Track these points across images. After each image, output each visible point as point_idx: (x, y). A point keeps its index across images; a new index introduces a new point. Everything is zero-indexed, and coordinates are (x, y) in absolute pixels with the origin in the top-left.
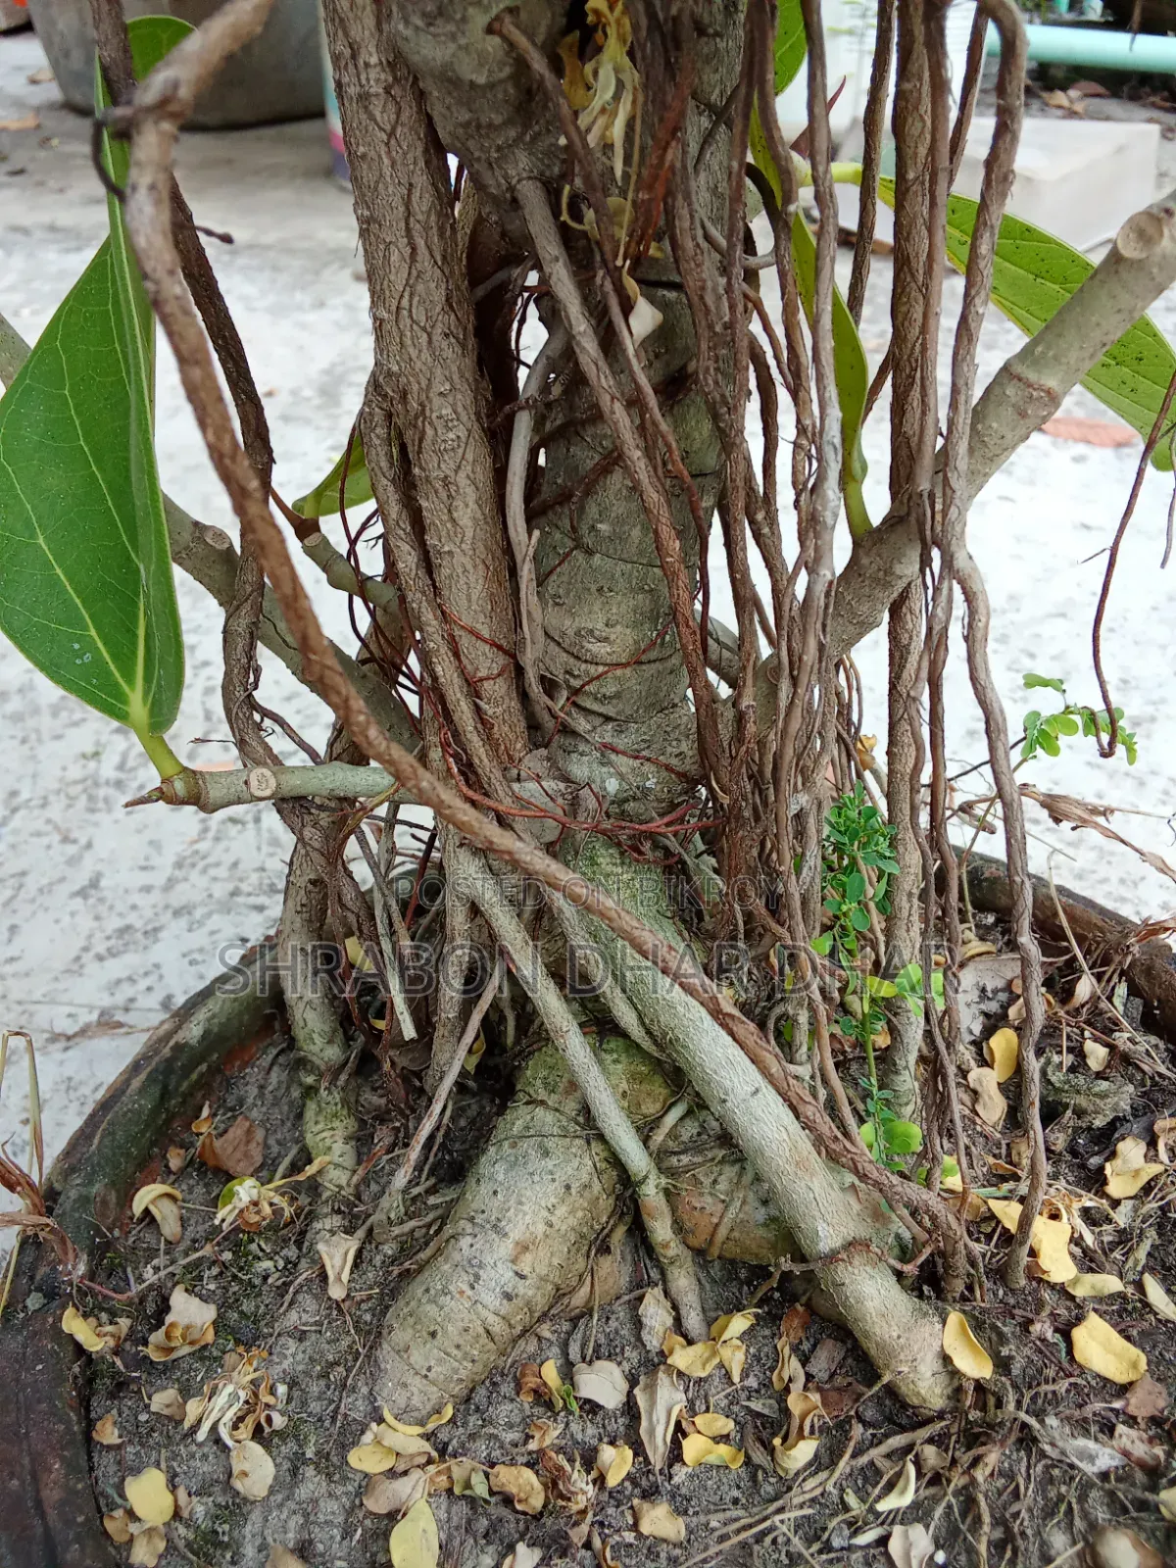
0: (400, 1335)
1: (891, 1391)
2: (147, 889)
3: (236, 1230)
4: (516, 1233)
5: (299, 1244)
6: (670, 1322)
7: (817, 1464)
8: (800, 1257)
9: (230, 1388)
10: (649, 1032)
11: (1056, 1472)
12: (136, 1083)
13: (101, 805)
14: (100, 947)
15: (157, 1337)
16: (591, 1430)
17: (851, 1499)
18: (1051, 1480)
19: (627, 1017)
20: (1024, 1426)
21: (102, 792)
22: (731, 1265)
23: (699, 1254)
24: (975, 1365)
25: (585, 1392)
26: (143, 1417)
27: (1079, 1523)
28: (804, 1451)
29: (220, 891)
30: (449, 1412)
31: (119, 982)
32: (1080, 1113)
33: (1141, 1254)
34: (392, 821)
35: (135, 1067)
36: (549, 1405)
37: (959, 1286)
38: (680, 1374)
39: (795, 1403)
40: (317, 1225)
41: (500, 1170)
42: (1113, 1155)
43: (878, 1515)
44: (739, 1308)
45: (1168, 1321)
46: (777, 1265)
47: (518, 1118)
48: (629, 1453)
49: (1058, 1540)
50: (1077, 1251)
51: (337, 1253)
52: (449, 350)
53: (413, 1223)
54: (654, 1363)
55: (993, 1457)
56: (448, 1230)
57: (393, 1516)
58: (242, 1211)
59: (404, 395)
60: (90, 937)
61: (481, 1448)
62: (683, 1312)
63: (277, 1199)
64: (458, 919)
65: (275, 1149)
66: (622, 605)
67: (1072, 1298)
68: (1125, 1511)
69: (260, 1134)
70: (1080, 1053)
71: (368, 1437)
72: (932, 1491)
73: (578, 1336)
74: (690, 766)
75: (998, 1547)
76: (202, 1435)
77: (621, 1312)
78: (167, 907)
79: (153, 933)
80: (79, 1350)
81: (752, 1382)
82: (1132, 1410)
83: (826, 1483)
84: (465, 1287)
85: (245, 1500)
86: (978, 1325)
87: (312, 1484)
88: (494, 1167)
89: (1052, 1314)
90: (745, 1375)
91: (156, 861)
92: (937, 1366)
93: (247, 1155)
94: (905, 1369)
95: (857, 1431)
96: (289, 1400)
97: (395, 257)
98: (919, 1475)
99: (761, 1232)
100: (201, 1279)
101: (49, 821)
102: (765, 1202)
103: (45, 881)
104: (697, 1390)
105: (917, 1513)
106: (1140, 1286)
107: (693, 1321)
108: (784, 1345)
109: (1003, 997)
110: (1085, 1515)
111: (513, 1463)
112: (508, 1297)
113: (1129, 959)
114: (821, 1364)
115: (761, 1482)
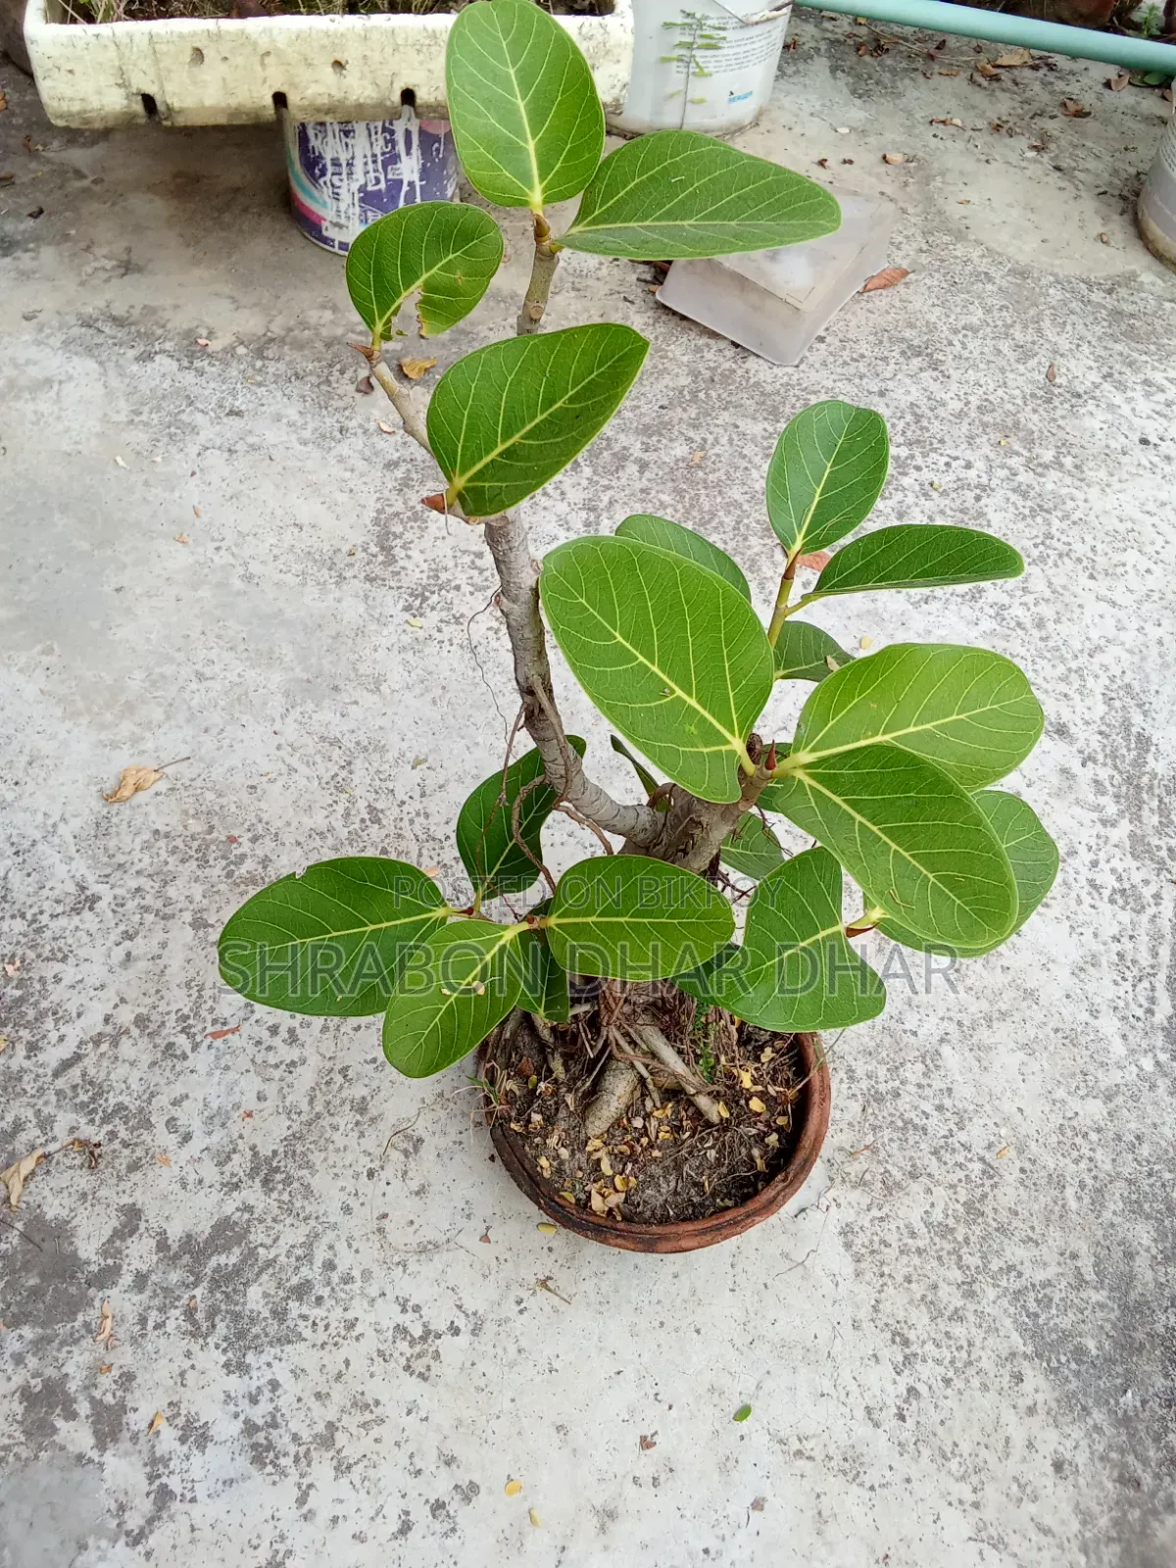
0: (590, 1118)
1: (706, 1120)
4: (618, 1094)
5: (557, 1096)
6: (652, 1105)
7: (691, 1136)
16: (637, 1134)
17: (698, 1144)
20: (736, 1126)
23: (660, 1088)
25: (635, 1125)
26: (536, 1145)
28: (687, 1134)
30: (605, 1135)
32: (756, 1040)
36: (627, 1130)
37: (722, 1094)
38: (656, 1118)
39: (684, 1123)
40: (561, 1091)
41: (611, 1078)
42: (763, 1051)
43: (704, 1147)
44: (670, 1101)
45: (772, 1095)
47: (613, 1064)
48: (647, 1139)
49: (743, 1150)
50: (752, 1080)
51: (569, 1098)
54: (647, 1116)
55: (729, 1133)
56: (599, 1093)
57: (599, 1160)
58: (544, 1092)
61: (614, 1142)
62: (656, 1103)
65: (536, 1064)
67: (750, 1093)
68: (758, 1143)
69: (530, 1060)
71: (589, 1144)
72: (716, 1142)
73: (632, 1114)
75: (730, 1152)
76: (551, 1147)
77: (641, 1105)
81: (674, 1118)
83: (693, 1140)
84: (607, 1107)
85: (564, 1160)
86: (726, 1104)
87: (578, 1155)
88: (609, 1077)
89: (745, 1097)
90: (672, 1117)
92: (717, 1114)
93: (530, 1068)
94: (709, 1115)
95: (699, 1129)
96: (568, 1137)
98: (713, 1138)
104: (660, 1122)
105: (713, 1147)
107: (658, 1104)
108: (680, 1109)
111: (621, 1145)
112: (617, 1108)
114: (690, 1114)
115: (677, 1143)
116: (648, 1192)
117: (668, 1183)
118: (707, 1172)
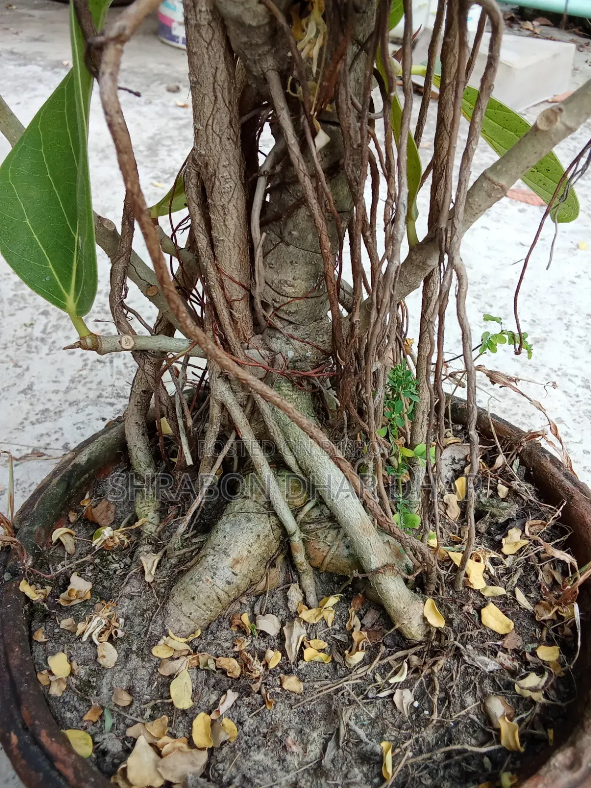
0: (178, 599)
1: (399, 632)
2: (56, 392)
3: (102, 550)
4: (234, 555)
5: (131, 557)
6: (301, 599)
7: (364, 663)
8: (362, 570)
9: (98, 619)
10: (300, 468)
11: (470, 670)
12: (55, 481)
13: (33, 350)
14: (33, 419)
15: (64, 595)
16: (263, 644)
17: (378, 678)
18: (468, 674)
19: (290, 460)
20: (458, 648)
21: (34, 344)
22: (330, 575)
23: (316, 569)
24: (437, 622)
25: (261, 628)
26: (57, 630)
27: (479, 693)
28: (358, 656)
29: (93, 395)
30: (199, 633)
31: (42, 435)
32: (493, 516)
33: (515, 579)
34: (185, 365)
35: (54, 474)
36: (244, 633)
37: (432, 588)
38: (304, 622)
39: (356, 636)
40: (140, 549)
41: (228, 526)
42: (506, 535)
43: (390, 684)
44: (333, 594)
45: (525, 609)
46: (352, 574)
47: (237, 504)
48: (280, 654)
49: (469, 700)
50: (487, 576)
51: (149, 561)
52: (229, 146)
53: (185, 550)
54: (292, 617)
55: (442, 661)
56: (202, 552)
57: (172, 677)
58: (105, 541)
59: (206, 165)
60: (28, 413)
61: (213, 649)
62: (307, 594)
63: (121, 536)
64: (215, 412)
65: (120, 515)
66: (301, 270)
67: (483, 596)
68: (500, 689)
69: (113, 508)
70: (495, 489)
71: (161, 642)
72: (415, 675)
73: (259, 603)
74: (327, 347)
75: (442, 701)
76: (85, 638)
77: (279, 594)
78: (66, 401)
79: (59, 413)
80: (28, 599)
81: (337, 627)
82: (506, 646)
83: (369, 670)
84: (209, 578)
85: (104, 668)
86: (440, 605)
87: (135, 661)
88: (225, 526)
89: (473, 603)
90: (334, 623)
91: (61, 379)
92: (420, 621)
93: (106, 517)
94: (406, 622)
95: (383, 649)
96: (125, 625)
97: (207, 101)
98: (409, 668)
99: (345, 560)
100: (84, 571)
101: (7, 356)
102: (348, 547)
103: (5, 385)
104: (311, 629)
105: (407, 684)
106: (513, 593)
107: (312, 599)
108: (352, 611)
109: (462, 463)
110: (482, 690)
111: (227, 656)
112: (229, 583)
113: (521, 448)
114: (368, 620)
115: (338, 669)
116: (258, 756)
117: (305, 744)
118: (391, 733)
